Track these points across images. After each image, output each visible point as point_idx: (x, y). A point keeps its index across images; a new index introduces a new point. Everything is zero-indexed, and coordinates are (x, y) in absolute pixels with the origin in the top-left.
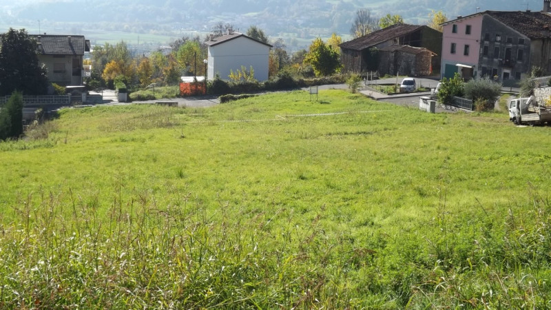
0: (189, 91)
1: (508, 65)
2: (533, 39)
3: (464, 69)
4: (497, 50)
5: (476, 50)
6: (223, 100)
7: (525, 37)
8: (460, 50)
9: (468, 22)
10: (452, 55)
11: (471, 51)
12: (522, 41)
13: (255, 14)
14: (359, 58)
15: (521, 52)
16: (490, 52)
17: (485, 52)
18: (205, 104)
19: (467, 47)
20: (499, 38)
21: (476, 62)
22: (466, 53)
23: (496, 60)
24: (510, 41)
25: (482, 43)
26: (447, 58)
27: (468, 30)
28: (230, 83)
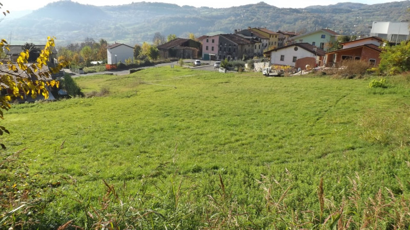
0: (110, 68)
1: (229, 54)
2: (239, 44)
3: (211, 56)
4: (225, 48)
5: (216, 49)
6: (132, 72)
7: (236, 44)
8: (210, 48)
9: (213, 38)
10: (207, 51)
11: (214, 49)
12: (235, 45)
13: (77, 31)
14: (167, 52)
15: (235, 49)
16: (222, 49)
17: (220, 49)
18: (121, 74)
19: (213, 47)
20: (226, 44)
21: (217, 53)
22: (213, 50)
23: (225, 52)
24: (230, 45)
25: (219, 46)
26: (204, 52)
27: (213, 41)
28: (126, 64)
